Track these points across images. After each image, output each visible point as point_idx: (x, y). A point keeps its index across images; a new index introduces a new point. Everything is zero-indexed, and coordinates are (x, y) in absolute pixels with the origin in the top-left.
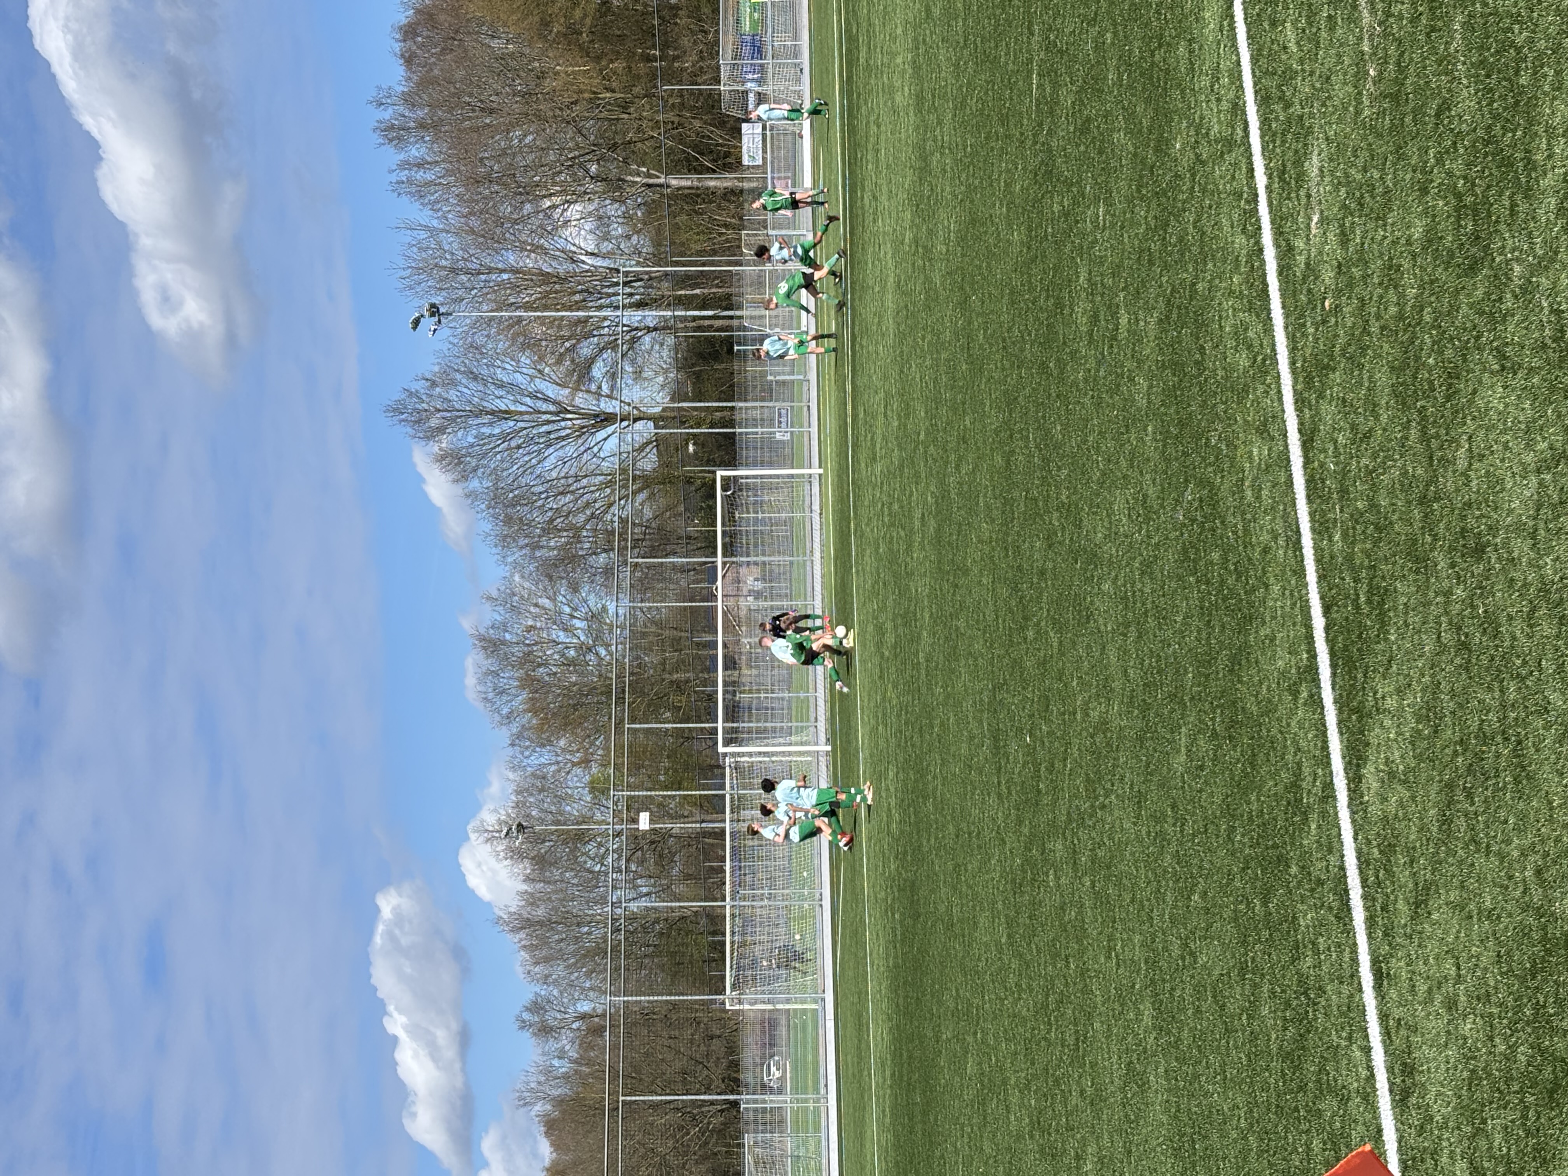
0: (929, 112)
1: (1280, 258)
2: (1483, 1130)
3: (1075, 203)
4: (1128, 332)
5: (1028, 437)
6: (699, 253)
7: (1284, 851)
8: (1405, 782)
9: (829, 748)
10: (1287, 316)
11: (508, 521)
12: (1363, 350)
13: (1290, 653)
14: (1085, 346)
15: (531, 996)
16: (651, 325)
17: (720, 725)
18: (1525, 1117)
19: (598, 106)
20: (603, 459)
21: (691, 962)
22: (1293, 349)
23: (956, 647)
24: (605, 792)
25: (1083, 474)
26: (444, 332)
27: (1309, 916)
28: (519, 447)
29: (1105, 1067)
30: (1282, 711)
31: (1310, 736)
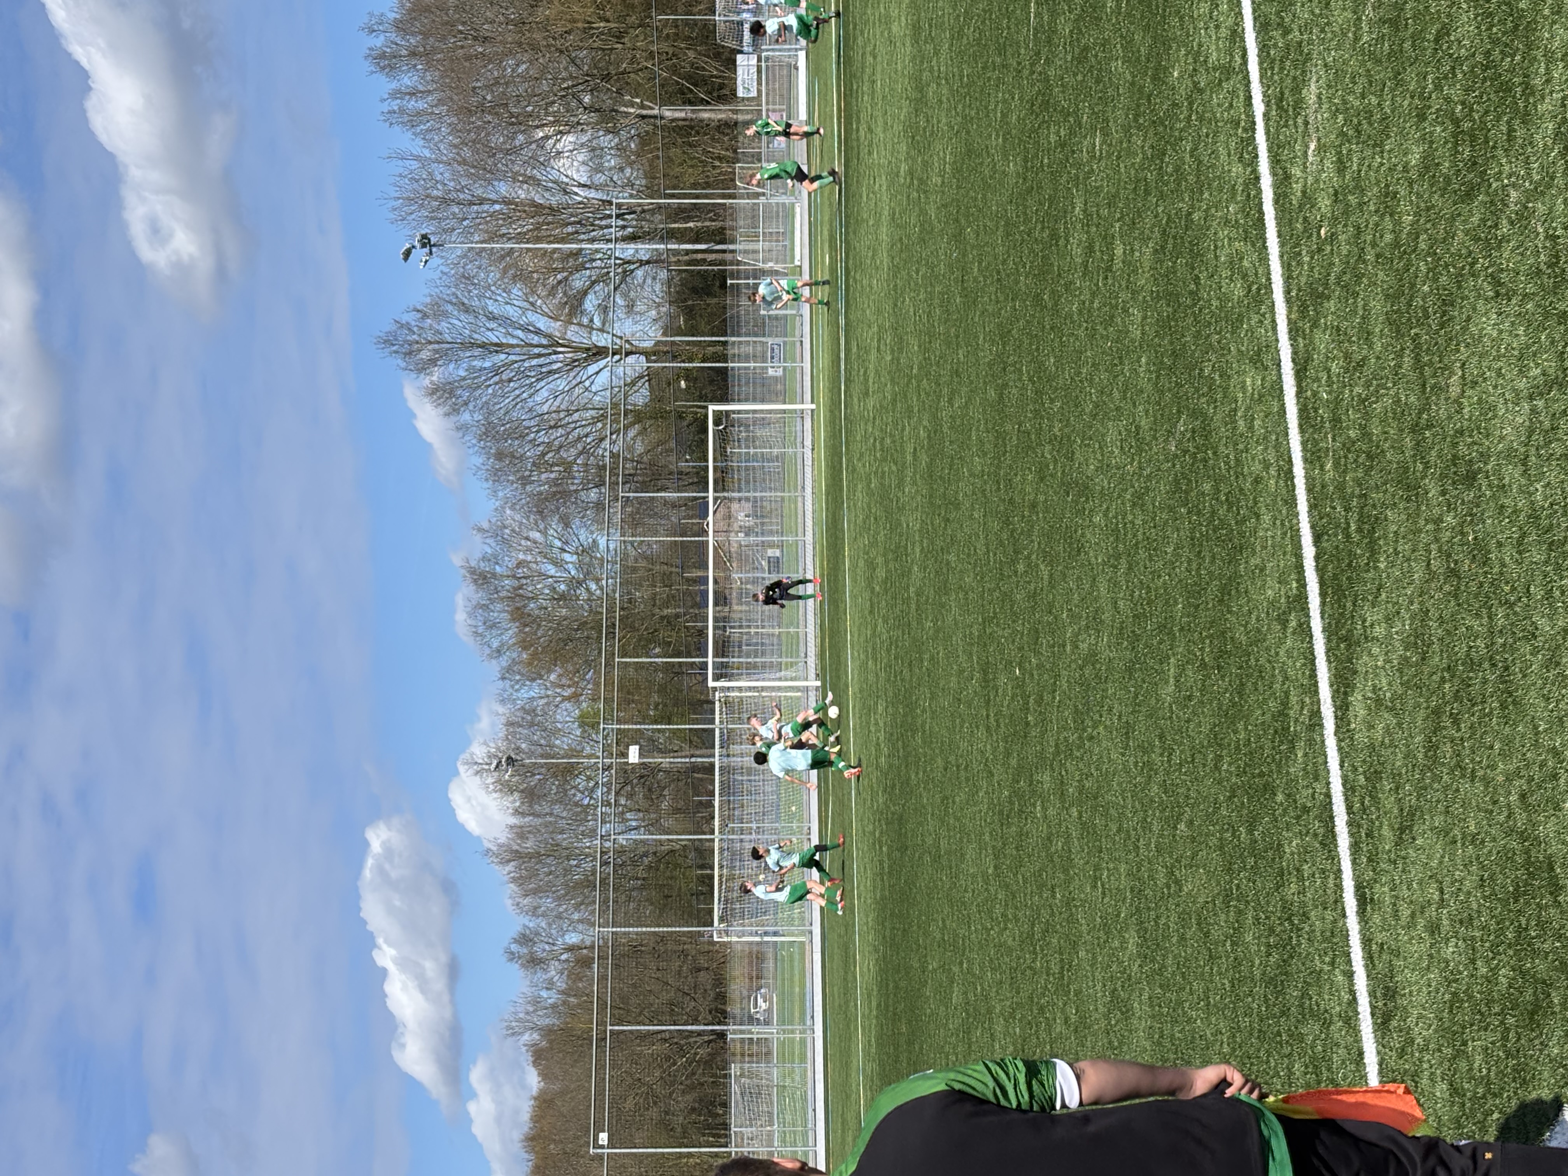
0: (926, 42)
1: (1276, 186)
2: (1463, 1051)
3: (1072, 133)
4: (1123, 262)
5: (1020, 370)
6: (694, 186)
7: (1270, 779)
8: (1392, 709)
9: (819, 683)
10: (1282, 245)
11: (500, 456)
12: (1359, 277)
13: (1279, 583)
14: (1079, 277)
15: (519, 928)
16: (644, 258)
17: (710, 660)
18: (1505, 1038)
19: (592, 36)
20: (595, 393)
21: (679, 895)
22: (1288, 278)
23: (947, 580)
24: (595, 726)
25: (1076, 406)
26: (435, 261)
27: (1294, 844)
28: (510, 380)
29: (1089, 995)
30: (1271, 640)
31: (1298, 664)
